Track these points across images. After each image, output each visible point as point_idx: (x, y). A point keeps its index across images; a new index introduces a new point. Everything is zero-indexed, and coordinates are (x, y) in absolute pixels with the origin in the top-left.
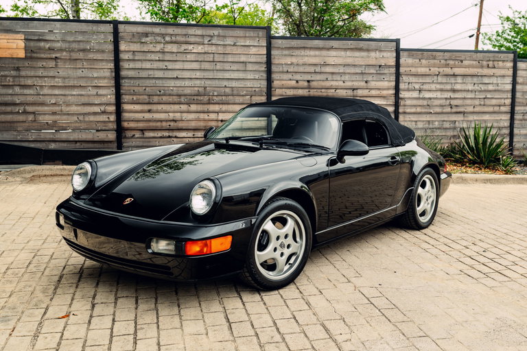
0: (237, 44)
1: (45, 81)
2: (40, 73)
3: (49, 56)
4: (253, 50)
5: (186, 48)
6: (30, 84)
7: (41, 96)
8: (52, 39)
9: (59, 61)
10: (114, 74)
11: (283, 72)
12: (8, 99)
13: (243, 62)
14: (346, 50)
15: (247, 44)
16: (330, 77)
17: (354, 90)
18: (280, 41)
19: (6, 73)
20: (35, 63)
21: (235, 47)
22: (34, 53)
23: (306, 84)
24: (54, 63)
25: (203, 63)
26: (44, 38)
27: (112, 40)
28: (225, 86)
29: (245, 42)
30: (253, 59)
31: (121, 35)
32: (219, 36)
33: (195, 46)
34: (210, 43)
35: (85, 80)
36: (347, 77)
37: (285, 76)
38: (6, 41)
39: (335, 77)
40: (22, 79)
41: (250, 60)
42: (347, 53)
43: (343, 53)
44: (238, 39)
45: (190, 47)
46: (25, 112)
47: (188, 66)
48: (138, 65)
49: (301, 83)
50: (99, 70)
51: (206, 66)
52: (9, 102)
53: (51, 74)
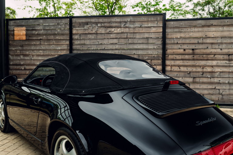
0: (142, 26)
1: (35, 52)
2: (33, 48)
3: (37, 38)
4: (153, 30)
5: (110, 30)
6: (28, 54)
7: (32, 61)
8: (39, 29)
9: (42, 41)
10: (69, 47)
11: (174, 44)
12: (18, 62)
13: (147, 38)
14: (224, 26)
15: (150, 25)
16: (210, 46)
17: (229, 55)
18: (172, 23)
19: (17, 48)
20: (30, 42)
21: (141, 29)
22: (30, 37)
23: (191, 51)
24: (39, 42)
25: (120, 40)
26: (35, 29)
27: (69, 28)
28: (134, 54)
29: (148, 24)
30: (153, 36)
31: (73, 24)
32: (130, 22)
33: (116, 29)
34: (125, 26)
35: (54, 51)
36: (224, 46)
37: (176, 47)
38: (17, 31)
39: (214, 46)
40: (24, 51)
41: (151, 36)
42: (224, 28)
43: (221, 29)
44: (143, 23)
45: (113, 30)
46: (25, 69)
47: (111, 41)
48: (82, 42)
49: (187, 51)
50: (61, 46)
51: (122, 41)
52: (18, 64)
53: (38, 48)
